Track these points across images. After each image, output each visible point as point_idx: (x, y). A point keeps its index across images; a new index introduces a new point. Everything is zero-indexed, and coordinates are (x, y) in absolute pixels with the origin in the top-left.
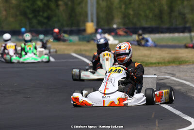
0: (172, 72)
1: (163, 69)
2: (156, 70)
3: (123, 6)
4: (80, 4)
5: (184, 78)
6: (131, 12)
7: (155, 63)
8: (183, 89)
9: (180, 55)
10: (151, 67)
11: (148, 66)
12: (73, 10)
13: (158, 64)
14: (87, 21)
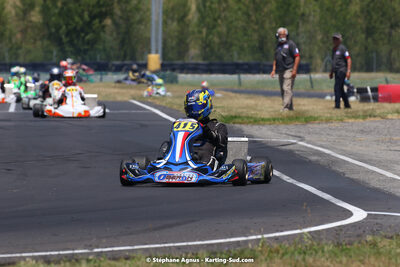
0: (298, 134)
1: (283, 128)
2: (272, 130)
3: (204, 31)
4: (140, 22)
5: (319, 143)
6: (216, 40)
7: (269, 120)
8: (322, 161)
9: (304, 108)
10: (264, 125)
11: (259, 124)
12: (128, 33)
13: (274, 120)
14: (150, 52)
